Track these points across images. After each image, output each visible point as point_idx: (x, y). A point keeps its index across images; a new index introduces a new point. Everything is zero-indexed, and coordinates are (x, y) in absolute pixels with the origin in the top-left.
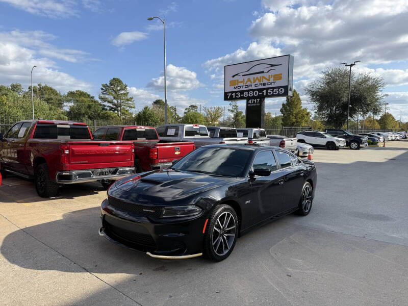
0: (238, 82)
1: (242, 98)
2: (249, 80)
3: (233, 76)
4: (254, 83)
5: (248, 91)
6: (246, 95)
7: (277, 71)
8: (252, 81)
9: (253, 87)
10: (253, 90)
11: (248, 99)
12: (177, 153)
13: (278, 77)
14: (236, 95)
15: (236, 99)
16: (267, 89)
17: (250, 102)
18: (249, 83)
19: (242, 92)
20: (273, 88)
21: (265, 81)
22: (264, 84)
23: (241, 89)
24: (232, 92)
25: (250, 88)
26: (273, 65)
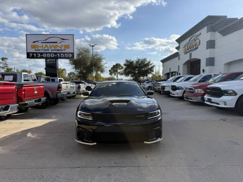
0: (38, 47)
1: (41, 57)
2: (46, 46)
3: (34, 42)
4: (51, 49)
5: (47, 53)
6: (44, 55)
7: (66, 43)
8: (49, 47)
9: (50, 51)
10: (50, 53)
11: (46, 58)
12: (36, 92)
13: (67, 47)
14: (37, 55)
15: (37, 58)
16: (60, 53)
17: (48, 60)
18: (47, 48)
19: (42, 54)
20: (64, 53)
21: (58, 48)
22: (58, 50)
23: (41, 51)
24: (33, 53)
25: (48, 51)
26: (63, 39)
